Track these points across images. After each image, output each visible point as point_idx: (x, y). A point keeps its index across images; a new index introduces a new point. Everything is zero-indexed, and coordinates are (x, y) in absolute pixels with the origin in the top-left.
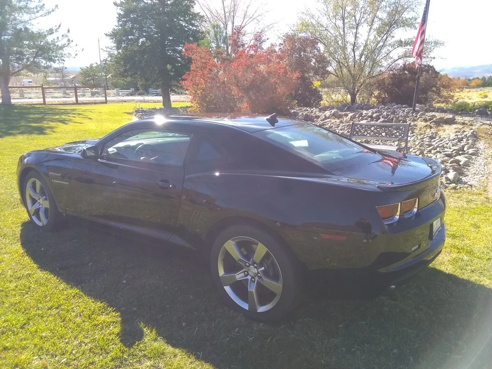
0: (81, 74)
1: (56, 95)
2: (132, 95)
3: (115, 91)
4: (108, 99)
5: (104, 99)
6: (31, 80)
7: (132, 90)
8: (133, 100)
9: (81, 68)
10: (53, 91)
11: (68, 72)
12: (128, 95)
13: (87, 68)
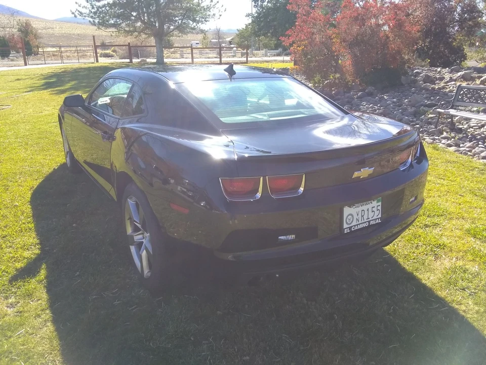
0: (238, 35)
1: (210, 56)
2: (278, 55)
3: (263, 52)
4: (249, 59)
5: (245, 59)
6: (198, 42)
7: (280, 50)
8: (275, 61)
9: (237, 30)
10: (209, 52)
11: (225, 34)
12: (274, 55)
13: (243, 29)
